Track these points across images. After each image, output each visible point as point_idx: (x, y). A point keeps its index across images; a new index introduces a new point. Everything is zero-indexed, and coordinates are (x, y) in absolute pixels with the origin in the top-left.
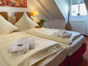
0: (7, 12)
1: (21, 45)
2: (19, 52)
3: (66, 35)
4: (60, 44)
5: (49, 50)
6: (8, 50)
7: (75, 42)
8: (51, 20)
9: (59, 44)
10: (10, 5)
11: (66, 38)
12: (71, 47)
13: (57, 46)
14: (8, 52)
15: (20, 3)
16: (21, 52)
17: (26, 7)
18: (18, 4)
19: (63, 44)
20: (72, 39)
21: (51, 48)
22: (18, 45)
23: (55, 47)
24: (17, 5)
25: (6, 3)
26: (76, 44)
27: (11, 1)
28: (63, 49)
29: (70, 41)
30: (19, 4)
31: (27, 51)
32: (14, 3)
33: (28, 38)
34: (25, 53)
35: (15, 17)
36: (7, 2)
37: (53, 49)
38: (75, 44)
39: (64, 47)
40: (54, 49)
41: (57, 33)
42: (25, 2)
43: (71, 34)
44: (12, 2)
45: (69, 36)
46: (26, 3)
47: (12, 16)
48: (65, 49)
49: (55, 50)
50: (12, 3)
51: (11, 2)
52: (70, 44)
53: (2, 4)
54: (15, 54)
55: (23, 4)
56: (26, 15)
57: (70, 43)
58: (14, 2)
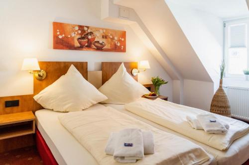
0: (87, 63)
1: (130, 145)
2: (127, 157)
3: (216, 128)
4: (203, 149)
5: (181, 161)
6: (106, 151)
7: (236, 148)
8: (178, 79)
9: (200, 149)
10: (94, 47)
11: (215, 136)
12: (226, 158)
13: (197, 154)
14: (105, 153)
15: (113, 43)
16: (131, 158)
17: (124, 51)
18: (109, 45)
19: (208, 148)
20: (229, 139)
21: (185, 157)
22: (126, 145)
23: (192, 155)
24: (107, 46)
25: (86, 44)
26: (238, 151)
27: (96, 40)
28: (208, 160)
29: (224, 143)
30: (111, 44)
31: (142, 157)
32: (101, 44)
33: (140, 131)
34: (137, 160)
35: (101, 72)
36: (88, 42)
37: (188, 158)
38: (235, 153)
39: (212, 158)
40: (191, 158)
41: (195, 120)
42: (123, 39)
43: (227, 127)
44: (98, 42)
45: (223, 133)
46: (124, 43)
47: (96, 70)
48: (213, 161)
49: (193, 161)
50: (97, 44)
51: (95, 42)
52: (225, 151)
53: (79, 45)
54: (120, 160)
55: (119, 44)
56: (125, 69)
57: (224, 148)
58: (101, 42)
